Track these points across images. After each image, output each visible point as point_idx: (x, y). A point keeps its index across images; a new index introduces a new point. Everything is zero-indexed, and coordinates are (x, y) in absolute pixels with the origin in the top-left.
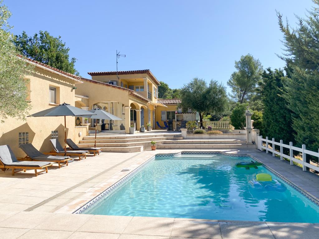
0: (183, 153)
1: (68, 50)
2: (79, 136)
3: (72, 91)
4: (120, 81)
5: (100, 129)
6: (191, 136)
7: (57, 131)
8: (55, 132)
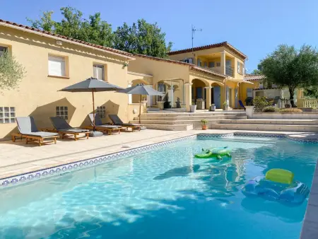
0: (235, 134)
1: (164, 34)
2: (134, 113)
3: (123, 68)
4: (196, 58)
5: (162, 107)
6: (259, 115)
7: (104, 107)
8: (101, 107)
